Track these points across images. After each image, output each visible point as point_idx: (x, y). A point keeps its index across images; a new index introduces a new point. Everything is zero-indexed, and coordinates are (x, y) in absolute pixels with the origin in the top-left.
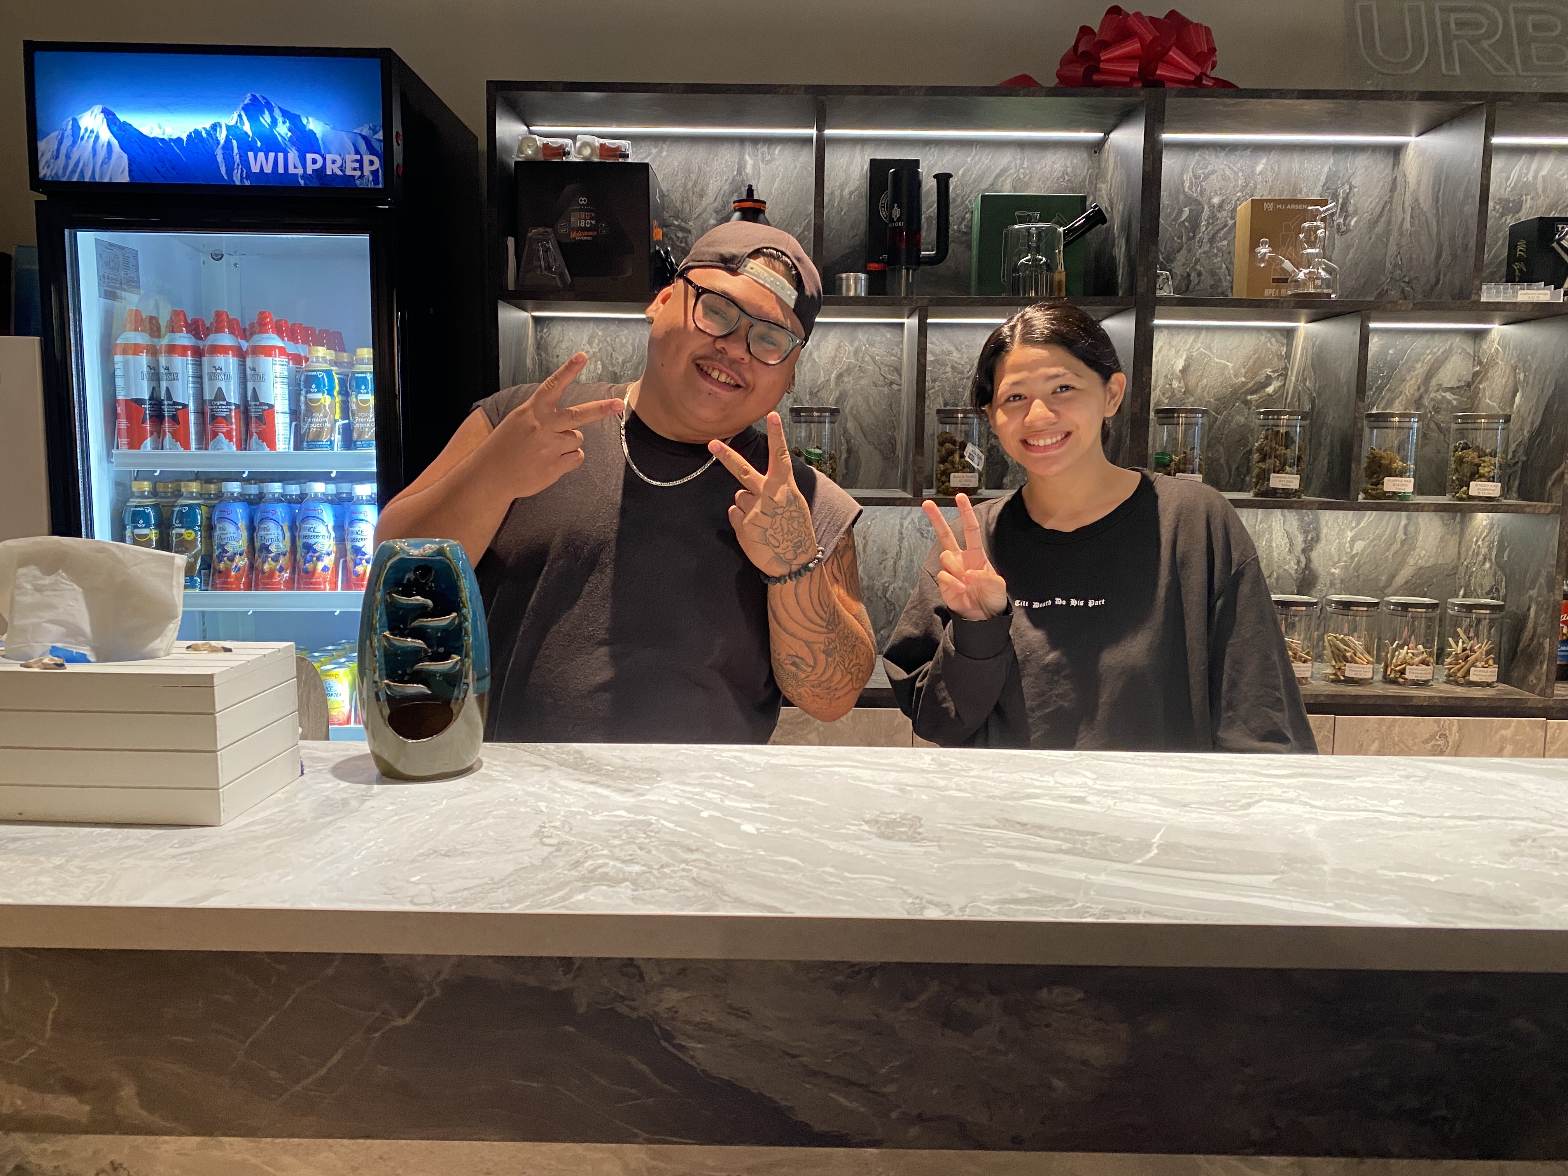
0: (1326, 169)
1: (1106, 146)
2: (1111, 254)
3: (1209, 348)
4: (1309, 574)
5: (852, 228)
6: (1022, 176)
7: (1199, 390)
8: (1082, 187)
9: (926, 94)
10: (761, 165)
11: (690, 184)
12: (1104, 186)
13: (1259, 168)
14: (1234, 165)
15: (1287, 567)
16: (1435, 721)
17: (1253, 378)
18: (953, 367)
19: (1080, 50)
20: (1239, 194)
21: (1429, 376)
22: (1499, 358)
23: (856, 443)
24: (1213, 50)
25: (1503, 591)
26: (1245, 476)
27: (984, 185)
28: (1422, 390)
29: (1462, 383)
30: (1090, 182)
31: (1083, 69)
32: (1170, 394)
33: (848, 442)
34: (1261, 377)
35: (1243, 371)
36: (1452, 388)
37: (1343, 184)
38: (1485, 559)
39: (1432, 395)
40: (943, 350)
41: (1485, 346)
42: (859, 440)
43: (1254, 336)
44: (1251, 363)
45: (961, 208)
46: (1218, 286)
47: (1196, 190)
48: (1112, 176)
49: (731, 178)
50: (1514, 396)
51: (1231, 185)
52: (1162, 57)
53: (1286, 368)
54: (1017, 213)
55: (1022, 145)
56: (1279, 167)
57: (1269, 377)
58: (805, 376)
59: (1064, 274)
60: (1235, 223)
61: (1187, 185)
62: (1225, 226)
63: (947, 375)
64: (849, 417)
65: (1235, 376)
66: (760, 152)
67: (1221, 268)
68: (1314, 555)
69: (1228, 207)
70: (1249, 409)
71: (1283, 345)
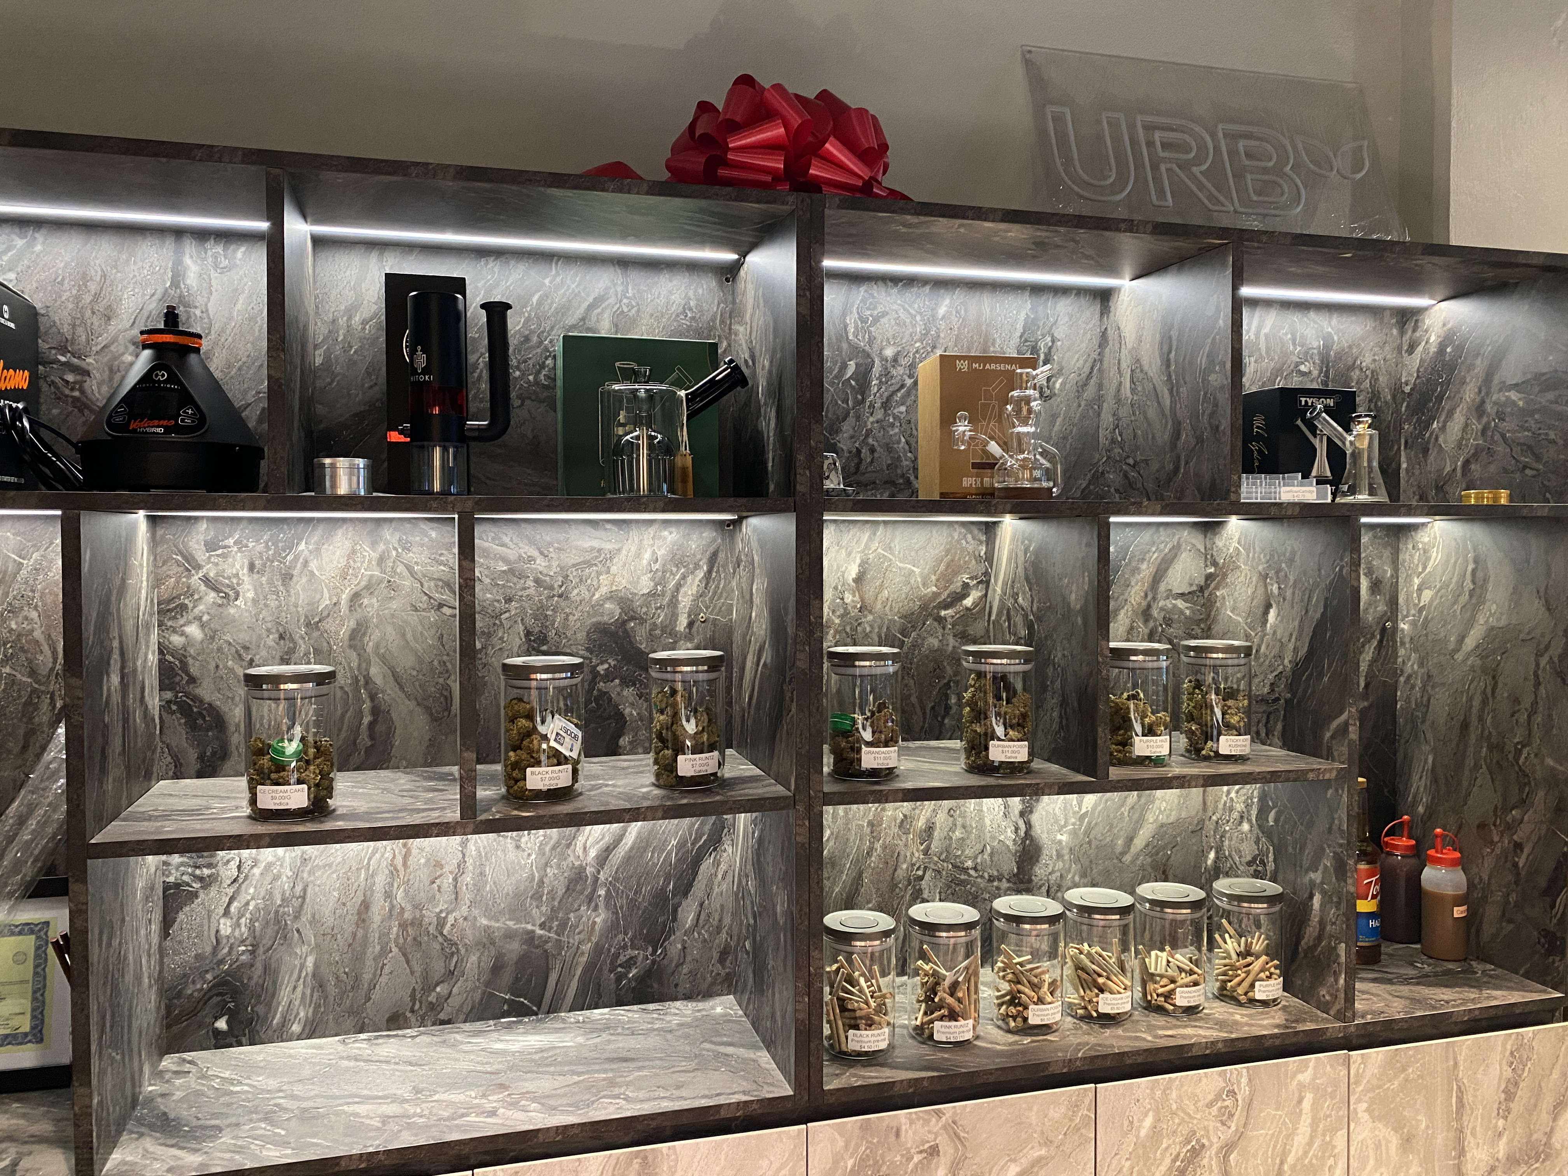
0: (1022, 317)
1: (742, 273)
2: (756, 426)
3: (890, 549)
4: (1030, 845)
5: (368, 374)
6: (626, 310)
7: (879, 606)
8: (711, 329)
9: (455, 178)
10: (213, 274)
11: (88, 298)
12: (741, 329)
13: (942, 311)
14: (910, 306)
15: (1002, 838)
16: (1219, 1074)
17: (946, 588)
18: (537, 581)
19: (698, 133)
20: (917, 345)
21: (1157, 578)
22: (1241, 560)
23: (386, 698)
24: (884, 147)
25: (1271, 866)
26: (943, 718)
27: (571, 321)
28: (1149, 598)
29: (1194, 588)
30: (722, 321)
31: (703, 160)
32: (842, 611)
33: (373, 697)
34: (957, 586)
35: (933, 578)
36: (1182, 594)
37: (1044, 336)
38: (1242, 817)
39: (1162, 603)
40: (520, 556)
41: (1220, 543)
42: (390, 693)
43: (945, 531)
44: (942, 567)
45: (539, 350)
46: (896, 466)
47: (864, 337)
48: (752, 315)
49: (160, 292)
50: (1266, 613)
51: (908, 332)
52: (816, 150)
53: (986, 574)
54: (617, 364)
55: (623, 263)
56: (966, 311)
57: (966, 586)
58: (297, 598)
59: (689, 459)
60: (916, 383)
61: (851, 330)
62: (903, 386)
63: (527, 592)
64: (374, 659)
65: (924, 585)
66: (209, 253)
67: (899, 442)
68: (1035, 818)
69: (904, 362)
70: (944, 628)
71: (981, 542)
